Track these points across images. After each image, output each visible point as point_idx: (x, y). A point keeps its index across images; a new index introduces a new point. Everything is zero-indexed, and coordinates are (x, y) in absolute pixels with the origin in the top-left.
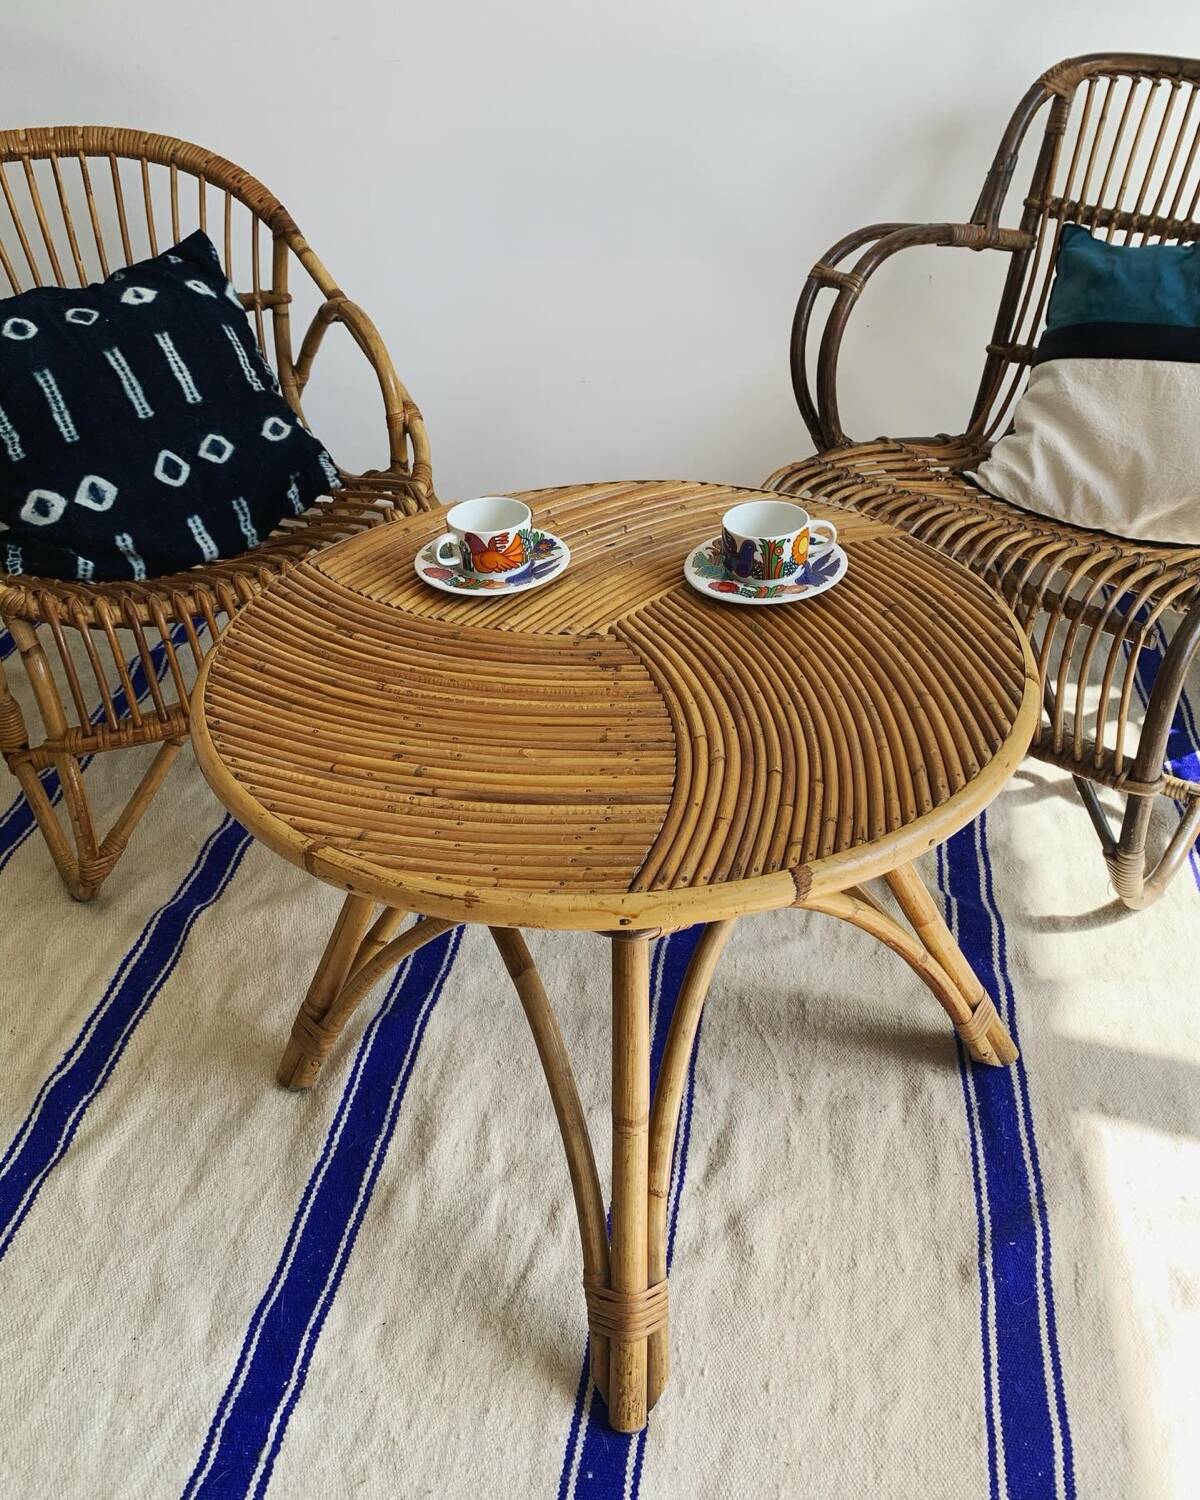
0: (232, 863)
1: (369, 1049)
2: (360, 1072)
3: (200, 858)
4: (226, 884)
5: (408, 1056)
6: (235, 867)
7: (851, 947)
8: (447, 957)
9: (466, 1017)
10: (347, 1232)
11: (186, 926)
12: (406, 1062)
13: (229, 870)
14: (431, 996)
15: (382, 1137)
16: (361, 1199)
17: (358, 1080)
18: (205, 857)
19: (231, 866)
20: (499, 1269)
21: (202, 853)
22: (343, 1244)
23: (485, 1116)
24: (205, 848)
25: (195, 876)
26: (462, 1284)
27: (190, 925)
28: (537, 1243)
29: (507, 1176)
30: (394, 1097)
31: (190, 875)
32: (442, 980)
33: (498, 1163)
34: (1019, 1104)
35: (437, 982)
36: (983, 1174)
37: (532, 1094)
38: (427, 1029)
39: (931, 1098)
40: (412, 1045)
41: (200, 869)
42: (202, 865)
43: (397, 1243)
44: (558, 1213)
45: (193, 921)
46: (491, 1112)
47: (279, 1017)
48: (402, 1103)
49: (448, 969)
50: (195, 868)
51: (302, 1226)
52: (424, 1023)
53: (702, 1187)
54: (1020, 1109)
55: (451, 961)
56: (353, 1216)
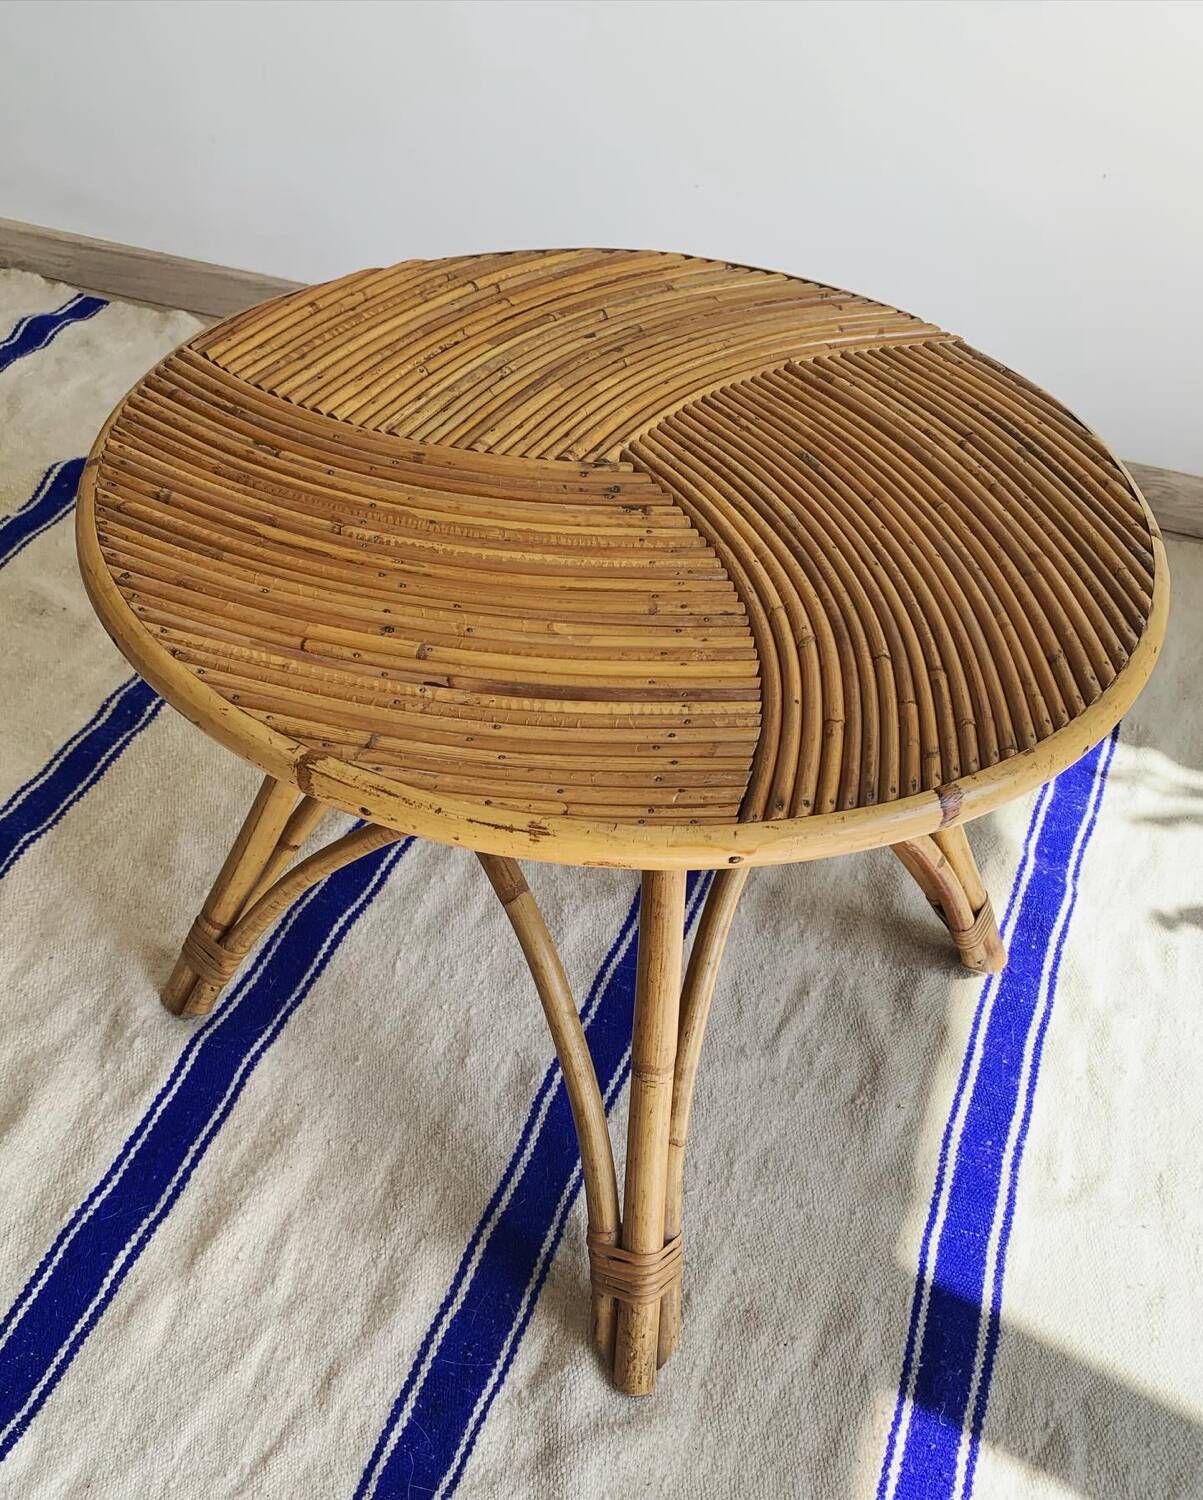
0: (88, 780)
1: (174, 1091)
2: (155, 1120)
3: (51, 763)
4: (71, 803)
5: (221, 1107)
6: (89, 785)
7: (823, 1084)
8: (307, 977)
9: (306, 1067)
10: (72, 1336)
11: (6, 863)
12: (216, 1116)
13: (80, 788)
14: (268, 1032)
15: (153, 1216)
16: (102, 1295)
17: (150, 1128)
18: (57, 764)
19: (85, 784)
20: (240, 1440)
21: (56, 757)
22: (62, 1352)
23: (289, 1216)
24: (61, 753)
25: (37, 785)
26: (188, 1450)
27: (12, 861)
28: (299, 1413)
29: (289, 1310)
30: (186, 1162)
31: (32, 783)
32: (290, 1011)
33: (284, 1286)
34: (977, 1376)
35: (282, 1012)
36: (895, 1470)
37: (355, 1199)
38: (254, 1074)
39: (859, 1341)
40: (229, 1093)
41: (46, 777)
42: (51, 772)
43: (126, 1371)
44: (335, 1382)
45: (16, 857)
46: (297, 1215)
47: (79, 1012)
48: (194, 1174)
49: (303, 995)
50: (41, 775)
51: (21, 1313)
52: (251, 1066)
53: (525, 1393)
54: (975, 1385)
55: (310, 983)
56: (86, 1316)
